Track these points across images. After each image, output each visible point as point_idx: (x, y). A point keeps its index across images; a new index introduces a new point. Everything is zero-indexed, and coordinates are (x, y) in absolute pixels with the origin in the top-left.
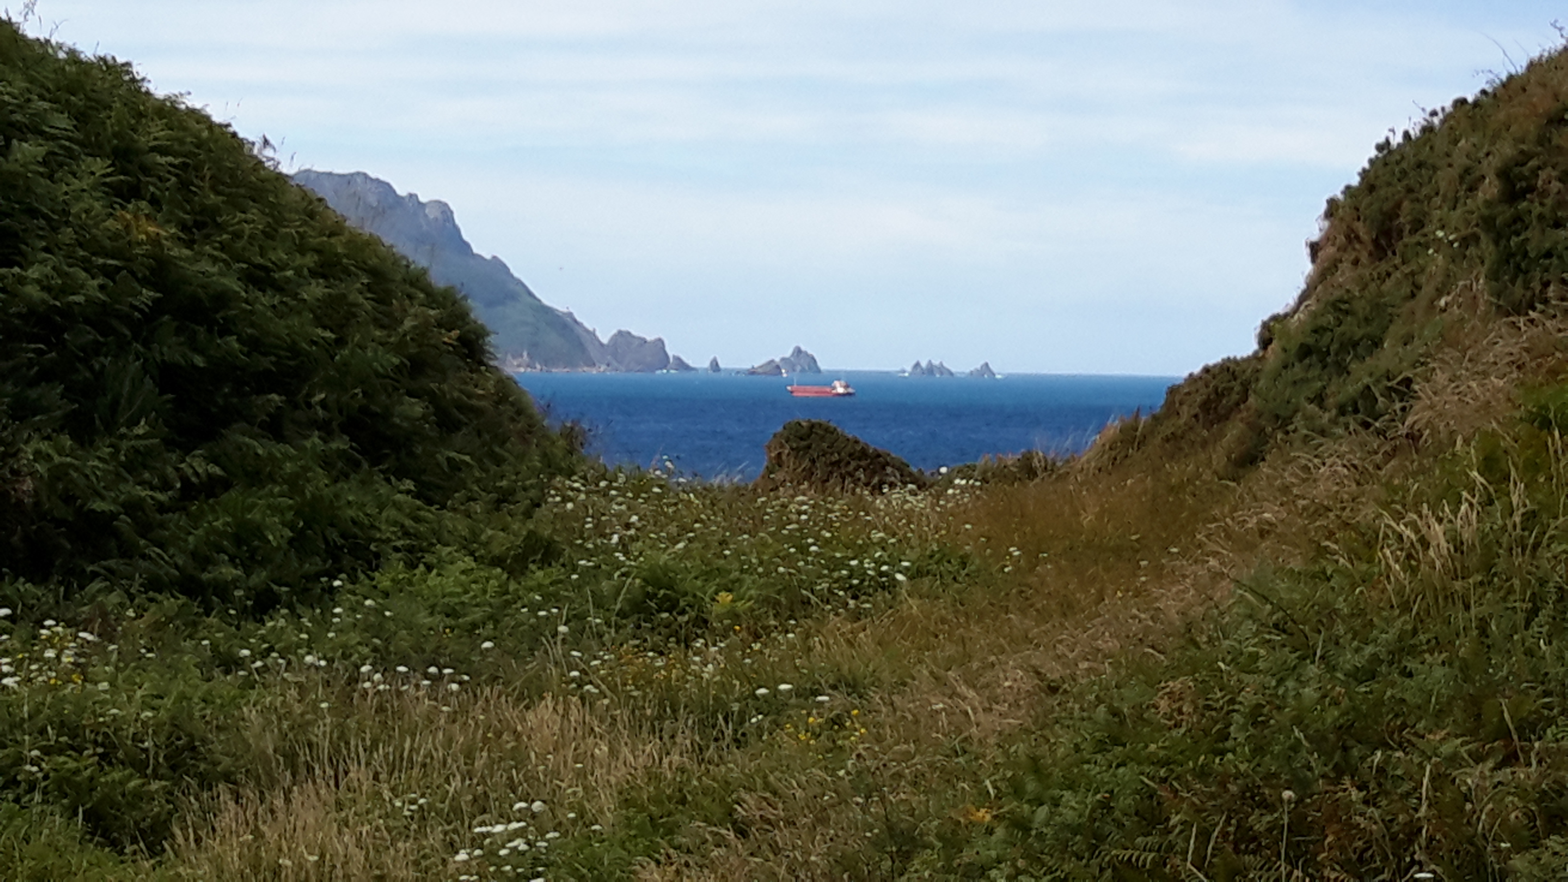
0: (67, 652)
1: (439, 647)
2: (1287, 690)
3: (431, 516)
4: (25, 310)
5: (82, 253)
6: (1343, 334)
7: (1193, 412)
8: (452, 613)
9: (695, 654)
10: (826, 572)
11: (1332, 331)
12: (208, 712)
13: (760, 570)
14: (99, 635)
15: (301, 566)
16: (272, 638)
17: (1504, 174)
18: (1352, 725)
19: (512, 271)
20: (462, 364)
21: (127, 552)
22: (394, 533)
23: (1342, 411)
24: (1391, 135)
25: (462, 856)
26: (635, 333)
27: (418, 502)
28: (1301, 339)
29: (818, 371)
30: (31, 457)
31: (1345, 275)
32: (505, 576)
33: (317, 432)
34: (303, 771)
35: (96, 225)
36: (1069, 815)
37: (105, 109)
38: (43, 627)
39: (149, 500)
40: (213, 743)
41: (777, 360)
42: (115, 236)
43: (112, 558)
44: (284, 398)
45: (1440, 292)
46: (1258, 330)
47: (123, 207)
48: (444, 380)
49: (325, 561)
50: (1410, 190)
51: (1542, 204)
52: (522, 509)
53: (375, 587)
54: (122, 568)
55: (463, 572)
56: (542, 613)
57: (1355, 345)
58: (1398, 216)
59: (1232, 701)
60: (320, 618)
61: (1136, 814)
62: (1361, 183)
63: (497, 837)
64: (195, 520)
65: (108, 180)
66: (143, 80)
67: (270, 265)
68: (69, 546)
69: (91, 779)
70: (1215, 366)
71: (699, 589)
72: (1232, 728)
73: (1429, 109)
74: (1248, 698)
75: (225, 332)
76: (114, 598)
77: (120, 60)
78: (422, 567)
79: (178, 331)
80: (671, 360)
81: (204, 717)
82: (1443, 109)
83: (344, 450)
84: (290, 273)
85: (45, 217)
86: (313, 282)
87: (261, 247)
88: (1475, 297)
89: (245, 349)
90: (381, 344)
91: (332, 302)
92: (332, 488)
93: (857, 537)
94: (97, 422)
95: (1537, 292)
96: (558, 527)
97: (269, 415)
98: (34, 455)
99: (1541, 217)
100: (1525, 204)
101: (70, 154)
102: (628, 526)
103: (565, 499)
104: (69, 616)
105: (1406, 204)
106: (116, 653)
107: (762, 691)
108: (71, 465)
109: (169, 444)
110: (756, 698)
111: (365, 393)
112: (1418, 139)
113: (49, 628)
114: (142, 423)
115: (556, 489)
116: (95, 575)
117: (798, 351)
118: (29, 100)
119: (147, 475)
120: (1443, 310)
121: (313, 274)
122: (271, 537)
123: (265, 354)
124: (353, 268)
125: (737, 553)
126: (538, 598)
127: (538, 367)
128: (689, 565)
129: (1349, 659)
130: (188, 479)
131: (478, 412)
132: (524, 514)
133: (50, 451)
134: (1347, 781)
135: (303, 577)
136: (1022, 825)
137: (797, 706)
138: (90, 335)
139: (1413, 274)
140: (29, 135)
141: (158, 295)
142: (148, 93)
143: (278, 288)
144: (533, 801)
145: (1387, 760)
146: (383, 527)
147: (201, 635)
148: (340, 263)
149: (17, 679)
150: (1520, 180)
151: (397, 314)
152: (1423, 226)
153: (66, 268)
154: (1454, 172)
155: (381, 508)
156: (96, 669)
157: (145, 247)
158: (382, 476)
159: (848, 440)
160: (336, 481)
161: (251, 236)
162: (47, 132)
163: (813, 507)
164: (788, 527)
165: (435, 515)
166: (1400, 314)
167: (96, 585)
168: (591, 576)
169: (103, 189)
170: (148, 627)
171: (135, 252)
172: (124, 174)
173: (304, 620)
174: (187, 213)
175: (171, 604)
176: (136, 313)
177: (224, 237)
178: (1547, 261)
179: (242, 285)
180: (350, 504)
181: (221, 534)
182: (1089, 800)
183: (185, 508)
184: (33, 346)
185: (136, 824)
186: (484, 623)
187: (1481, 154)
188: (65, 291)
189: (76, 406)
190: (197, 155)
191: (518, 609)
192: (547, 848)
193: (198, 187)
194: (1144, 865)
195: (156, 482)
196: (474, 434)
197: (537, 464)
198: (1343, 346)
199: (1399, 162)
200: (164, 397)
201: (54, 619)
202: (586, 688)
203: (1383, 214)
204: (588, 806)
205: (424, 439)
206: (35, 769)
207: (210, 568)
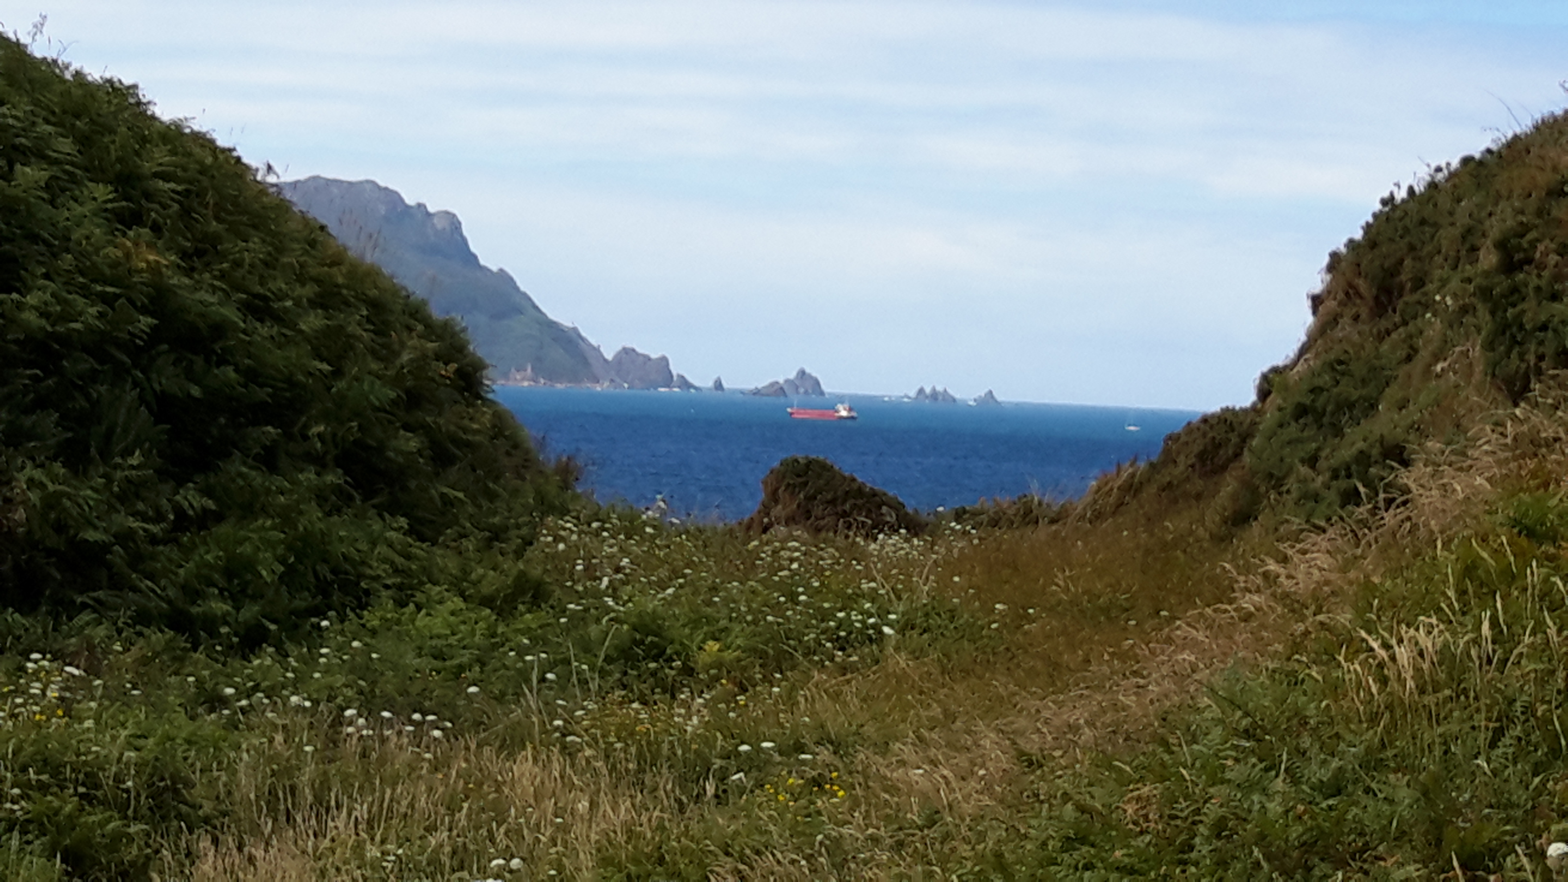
0: (53, 686)
1: (425, 690)
2: (1252, 803)
3: (422, 553)
4: (22, 337)
5: (81, 280)
6: (1339, 394)
7: (1190, 462)
8: (439, 656)
9: (680, 706)
10: (814, 622)
11: (1328, 390)
12: (193, 753)
13: (749, 618)
14: (85, 671)
15: (291, 601)
16: (258, 676)
17: (1502, 245)
18: (1316, 842)
19: (519, 284)
20: (459, 398)
21: (117, 583)
22: (384, 570)
23: (1335, 476)
24: (1395, 190)
26: (639, 350)
27: (410, 540)
28: (1298, 399)
29: (822, 393)
30: (25, 487)
31: (1345, 329)
32: (494, 617)
33: (311, 467)
34: (282, 818)
35: (97, 251)
37: (110, 133)
38: (30, 660)
39: (141, 532)
40: (195, 785)
41: (781, 381)
42: (115, 265)
43: (101, 589)
44: (279, 431)
45: (1437, 357)
46: (1257, 382)
47: (124, 234)
48: (440, 414)
49: (314, 597)
50: (1412, 248)
51: (1539, 276)
52: (513, 548)
53: (363, 626)
54: (110, 599)
55: (453, 613)
56: (529, 658)
57: (1351, 406)
58: (1399, 273)
59: (1197, 812)
60: (308, 656)
62: (1364, 237)
64: (187, 551)
65: (109, 206)
66: (149, 103)
67: (269, 294)
68: (59, 577)
69: (71, 818)
70: (1213, 415)
71: (686, 637)
72: (1197, 840)
73: (1433, 166)
74: (1213, 811)
75: (222, 362)
76: (101, 631)
77: (127, 81)
78: (412, 606)
79: (176, 362)
80: (675, 378)
81: (187, 758)
82: (1448, 164)
83: (339, 484)
84: (289, 303)
85: (45, 242)
86: (312, 312)
87: (262, 277)
88: (1471, 365)
89: (242, 380)
90: (379, 377)
91: (330, 334)
92: (325, 522)
93: (847, 586)
94: (93, 451)
95: (1532, 363)
96: (549, 567)
97: (264, 447)
98: (27, 482)
99: (1538, 289)
100: (1522, 276)
101: (73, 179)
102: (618, 570)
103: (557, 539)
104: (56, 647)
105: (1408, 262)
106: (101, 688)
107: (744, 748)
108: (63, 494)
109: (162, 474)
110: (739, 754)
111: (360, 427)
112: (1422, 195)
113: (36, 662)
114: (137, 453)
115: (549, 529)
116: (84, 606)
117: (802, 373)
118: (33, 124)
119: (141, 506)
120: (1438, 376)
121: (314, 304)
122: (264, 572)
123: (261, 386)
124: (352, 300)
125: (726, 601)
126: (526, 641)
127: (542, 381)
128: (677, 612)
129: (1316, 772)
130: (183, 511)
131: (473, 447)
132: (515, 552)
133: (44, 479)
135: (292, 613)
137: (779, 765)
138: (87, 364)
139: (1410, 336)
140: (33, 160)
141: (156, 322)
142: (153, 118)
143: (278, 318)
144: (512, 857)
146: (375, 564)
147: (186, 671)
148: (340, 294)
150: (1518, 252)
151: (396, 347)
152: (1423, 286)
153: (65, 294)
154: (1457, 232)
155: (374, 544)
156: (81, 706)
157: (144, 275)
158: (375, 511)
159: (844, 478)
160: (329, 514)
161: (252, 265)
162: (50, 157)
163: (805, 554)
164: (780, 574)
165: (427, 552)
166: (1396, 378)
167: (86, 617)
168: (579, 620)
169: (104, 214)
170: (134, 662)
171: (135, 279)
172: (126, 200)
173: (291, 659)
174: (188, 240)
175: (158, 639)
176: (137, 341)
177: (225, 265)
178: (1542, 334)
179: (240, 315)
180: (341, 539)
181: (211, 568)
183: (176, 540)
184: (29, 372)
185: (117, 866)
186: (471, 666)
187: (1483, 214)
188: (64, 317)
189: (71, 434)
190: (200, 181)
191: (504, 653)
193: (202, 216)
195: (149, 513)
196: (468, 469)
197: (530, 501)
198: (1339, 406)
199: (1403, 218)
200: (159, 427)
201: (39, 652)
202: (569, 738)
203: (1384, 270)
204: (566, 863)
205: (418, 473)
206: (16, 807)
207: (199, 602)
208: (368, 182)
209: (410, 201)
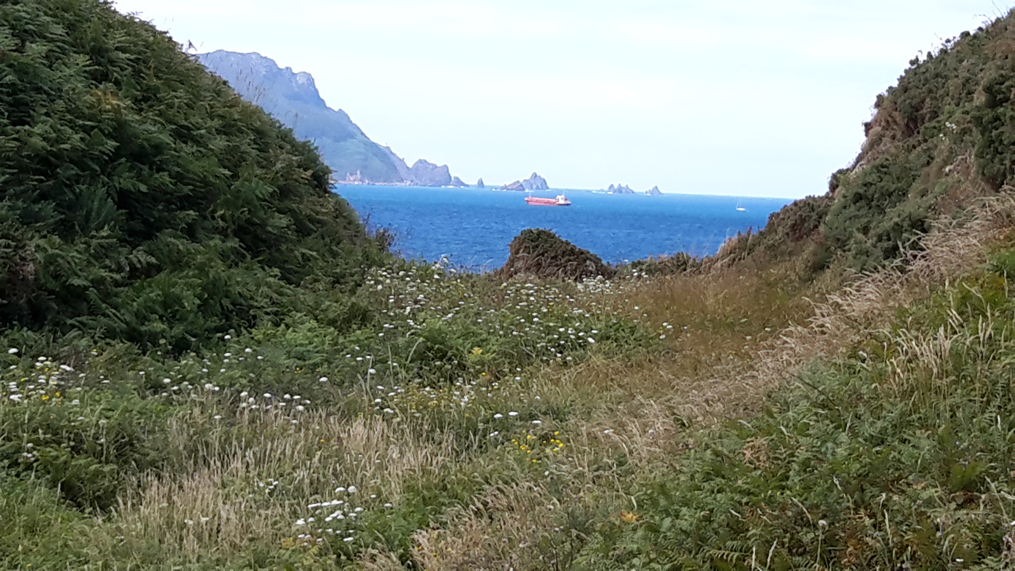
0: (53, 377)
1: (292, 379)
2: (827, 448)
3: (290, 292)
4: (31, 154)
5: (69, 117)
6: (882, 187)
7: (786, 231)
8: (301, 358)
9: (456, 389)
10: (543, 335)
11: (875, 185)
12: (143, 420)
13: (501, 332)
14: (74, 368)
15: (205, 323)
16: (185, 371)
17: (988, 89)
18: (868, 474)
19: (351, 119)
20: (313, 192)
21: (93, 312)
22: (266, 303)
23: (880, 239)
24: (919, 54)
25: (301, 522)
26: (430, 161)
27: (282, 283)
28: (856, 190)
29: (548, 188)
30: (33, 249)
31: (887, 145)
32: (336, 333)
33: (218, 236)
34: (200, 461)
35: (79, 98)
36: (684, 524)
37: (87, 21)
38: (38, 361)
39: (109, 279)
40: (144, 441)
41: (521, 181)
42: (91, 107)
43: (83, 315)
44: (197, 213)
45: (946, 162)
46: (829, 179)
47: (97, 87)
48: (301, 202)
49: (221, 320)
50: (930, 91)
52: (349, 288)
53: (252, 338)
54: (89, 321)
55: (310, 330)
56: (359, 359)
57: (890, 194)
58: (922, 108)
59: (792, 455)
60: (217, 358)
61: (728, 525)
62: (899, 85)
63: (325, 509)
64: (139, 291)
65: (87, 69)
67: (190, 125)
68: (56, 308)
69: (65, 463)
70: (801, 201)
71: (461, 345)
72: (791, 473)
73: (945, 39)
74: (802, 454)
75: (160, 169)
76: (84, 342)
78: (283, 326)
79: (131, 169)
80: (453, 179)
81: (139, 423)
82: (954, 38)
83: (236, 248)
84: (203, 131)
85: (45, 92)
86: (218, 137)
87: (186, 114)
88: (968, 167)
89: (173, 181)
90: (261, 179)
91: (231, 150)
92: (227, 273)
93: (564, 312)
94: (77, 228)
95: (1008, 166)
96: (372, 300)
97: (187, 224)
98: (35, 247)
100: (1001, 109)
101: (63, 51)
102: (416, 302)
103: (377, 282)
104: (55, 352)
105: (928, 100)
106: (84, 379)
107: (498, 416)
108: (58, 255)
109: (123, 242)
110: (494, 420)
111: (249, 210)
112: (937, 58)
113: (42, 362)
114: (106, 228)
115: (372, 275)
116: (73, 326)
117: (535, 176)
118: (38, 16)
119: (108, 262)
120: (947, 175)
121: (219, 132)
122: (186, 304)
123: (186, 185)
124: (244, 129)
125: (486, 322)
126: (357, 348)
127: (367, 181)
128: (454, 329)
129: (868, 430)
130: (134, 265)
131: (322, 223)
132: (350, 291)
133: (46, 246)
134: (862, 512)
135: (206, 330)
136: (654, 529)
137: (521, 426)
138: (73, 171)
139: (929, 149)
140: (38, 39)
141: (118, 144)
142: (115, 12)
143: (197, 142)
144: (349, 485)
145: (888, 499)
146: (259, 299)
147: (139, 367)
148: (236, 125)
149: (20, 395)
150: (999, 94)
151: (272, 159)
152: (938, 116)
153: (59, 126)
154: (960, 81)
155: (258, 286)
156: (71, 390)
157: (110, 113)
158: (259, 265)
159: (562, 242)
160: (230, 267)
161: (180, 107)
162: (48, 37)
163: (536, 291)
164: (521, 304)
165: (293, 291)
166: (919, 176)
167: (74, 333)
168: (392, 334)
169: (84, 74)
170: (105, 362)
171: (104, 116)
172: (97, 65)
173: (206, 360)
174: (138, 91)
175: (120, 347)
176: (105, 156)
177: (162, 107)
179: (172, 139)
180: (238, 283)
181: (154, 302)
182: (697, 516)
183: (131, 284)
184: (37, 177)
185: (94, 493)
186: (322, 364)
187: (977, 69)
188: (58, 141)
189: (63, 216)
190: (145, 53)
191: (343, 355)
192: (356, 517)
193: (146, 75)
194: (731, 560)
195: (113, 267)
196: (320, 238)
197: (360, 258)
198: (882, 194)
199: (924, 73)
200: (120, 211)
201: (44, 356)
202: (386, 410)
203: (912, 107)
204: (383, 489)
205: (287, 240)
206: (30, 455)
207: (146, 323)
208: (254, 53)
209: (281, 65)
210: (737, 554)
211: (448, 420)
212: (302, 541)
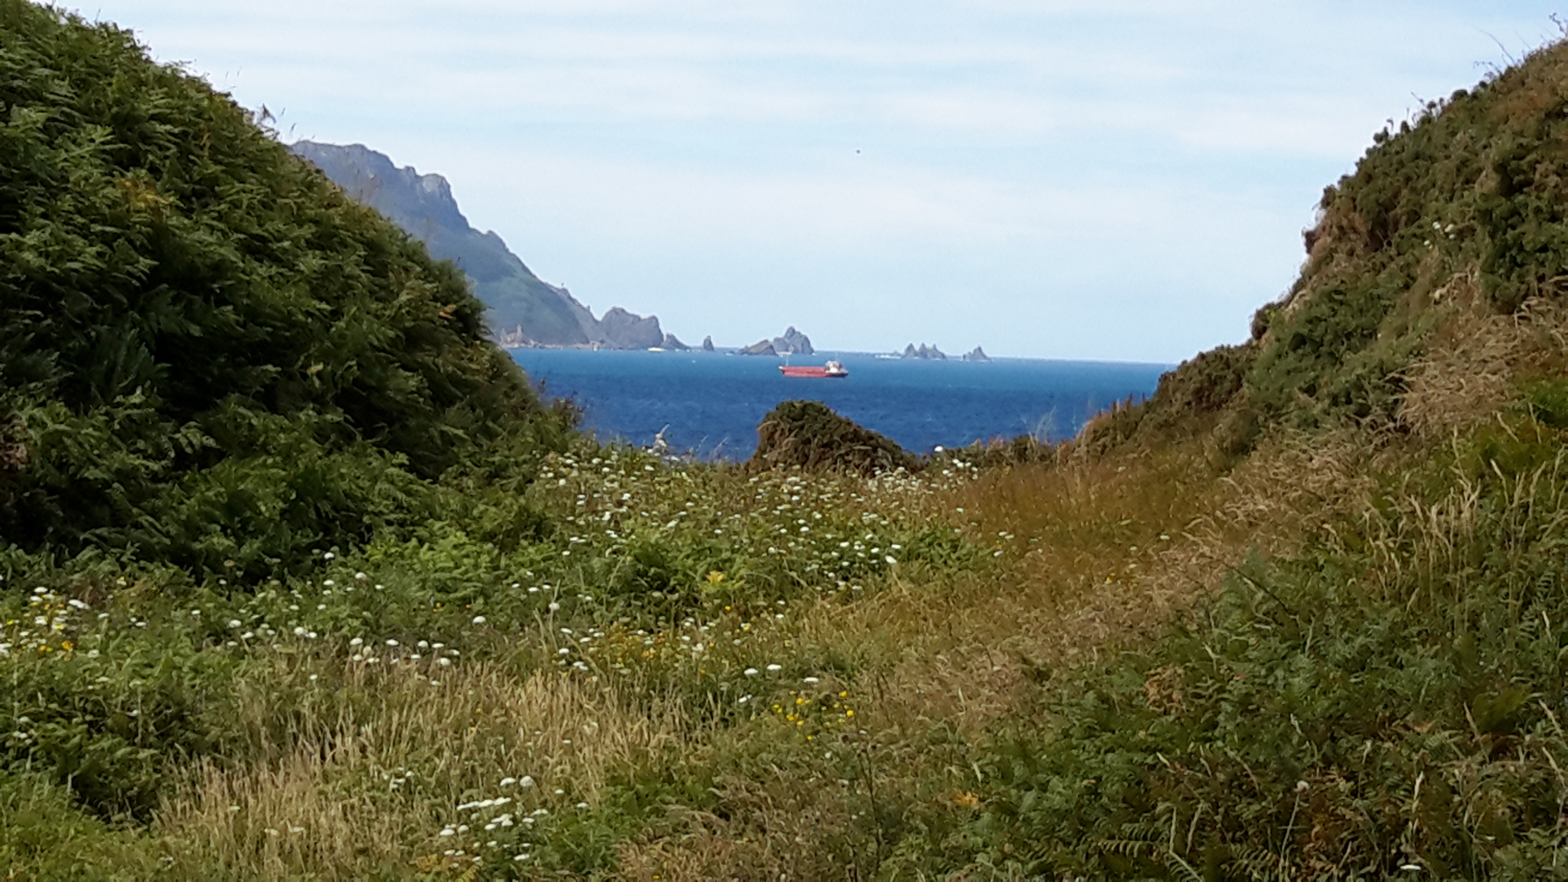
0: (57, 619)
1: (429, 621)
2: (1276, 679)
3: (423, 490)
4: (22, 276)
5: (80, 220)
6: (1337, 325)
7: (1186, 400)
8: (443, 588)
9: (685, 633)
10: (816, 553)
11: (1325, 320)
12: (198, 681)
13: (751, 550)
14: (90, 603)
15: (293, 538)
16: (262, 609)
17: (1501, 168)
18: (1342, 715)
19: (508, 246)
20: (457, 338)
21: (118, 520)
22: (386, 506)
23: (1335, 402)
24: (1389, 125)
25: (447, 832)
26: (629, 311)
27: (411, 476)
28: (1295, 329)
29: (812, 351)
30: (26, 425)
31: (1341, 264)
32: (496, 551)
33: (311, 405)
34: (289, 742)
35: (95, 193)
36: (1056, 800)
37: (106, 75)
38: (34, 594)
39: (143, 470)
40: (202, 712)
41: (771, 340)
42: (114, 204)
43: (102, 526)
44: (279, 369)
45: (1435, 284)
46: (1252, 319)
47: (123, 175)
48: (439, 355)
49: (316, 534)
50: (1408, 179)
51: (1539, 198)
52: (514, 485)
53: (367, 560)
54: (113, 536)
55: (455, 547)
56: (533, 589)
57: (1349, 336)
58: (1394, 207)
59: (1221, 690)
60: (311, 589)
61: (1124, 801)
62: (1357, 174)
63: (484, 812)
64: (188, 490)
65: (107, 147)
66: (144, 47)
67: (266, 234)
68: (61, 514)
69: (80, 746)
70: (1209, 354)
71: (690, 568)
72: (1221, 718)
73: (1427, 102)
74: (1237, 687)
75: (221, 302)
76: (106, 566)
77: (122, 27)
78: (414, 542)
79: (175, 301)
80: (665, 338)
81: (194, 686)
82: (1441, 100)
83: (338, 422)
84: (286, 244)
85: (43, 183)
86: (310, 252)
87: (258, 218)
88: (1470, 290)
89: (241, 320)
90: (377, 317)
91: (328, 274)
92: (326, 461)
93: (848, 519)
94: (93, 389)
96: (550, 503)
97: (264, 386)
98: (28, 421)
99: (1538, 210)
100: (1521, 198)
101: (71, 121)
102: (620, 504)
103: (558, 476)
104: (60, 582)
105: (1405, 192)
106: (106, 621)
107: (750, 671)
108: (63, 432)
109: (164, 413)
110: (745, 677)
111: (359, 365)
112: (1415, 130)
113: (40, 595)
114: (139, 391)
115: (549, 465)
116: (87, 543)
117: (792, 332)
118: (31, 67)
119: (141, 444)
120: (1437, 303)
121: (311, 245)
122: (263, 508)
123: (261, 325)
124: (350, 240)
125: (729, 533)
126: (529, 573)
127: (532, 343)
128: (680, 544)
129: (1341, 650)
130: (182, 449)
131: (472, 387)
132: (516, 489)
133: (45, 419)
134: (1334, 771)
135: (294, 549)
136: (1009, 810)
137: (786, 687)
138: (87, 303)
139: (1408, 265)
140: (30, 101)
141: (155, 263)
142: (148, 61)
143: (276, 260)
144: (521, 775)
145: (1375, 750)
146: (377, 500)
147: (192, 604)
148: (338, 235)
149: (7, 645)
150: (1518, 174)
151: (393, 287)
152: (1419, 218)
153: (64, 235)
154: (1451, 164)
155: (375, 480)
156: (87, 637)
157: (144, 215)
158: (375, 448)
159: (841, 422)
160: (329, 453)
161: (250, 207)
162: (47, 99)
163: (805, 487)
164: (780, 508)
165: (428, 489)
166: (1394, 307)
167: (88, 553)
168: (583, 552)
169: (104, 156)
170: (139, 596)
171: (133, 219)
172: (122, 142)
173: (295, 592)
174: (186, 182)
175: (162, 575)
176: (134, 282)
177: (223, 206)
178: (1543, 255)
179: (239, 255)
180: (342, 476)
181: (212, 504)
182: (1077, 786)
183: (178, 478)
184: (29, 312)
185: (124, 793)
186: (475, 598)
187: (1479, 146)
188: (61, 257)
189: (72, 373)
190: (197, 124)
191: (509, 585)
192: (532, 824)
193: (198, 156)
194: (1132, 854)
195: (150, 451)
196: (468, 409)
197: (530, 439)
198: (1337, 336)
199: (1397, 153)
200: (159, 366)
201: (45, 586)
202: (576, 664)
203: (1379, 204)
204: (575, 782)
205: (418, 411)
206: (23, 736)
207: (202, 538)
208: (356, 146)
209: (399, 164)
210: (1138, 844)
211: (672, 681)
212: (451, 859)
